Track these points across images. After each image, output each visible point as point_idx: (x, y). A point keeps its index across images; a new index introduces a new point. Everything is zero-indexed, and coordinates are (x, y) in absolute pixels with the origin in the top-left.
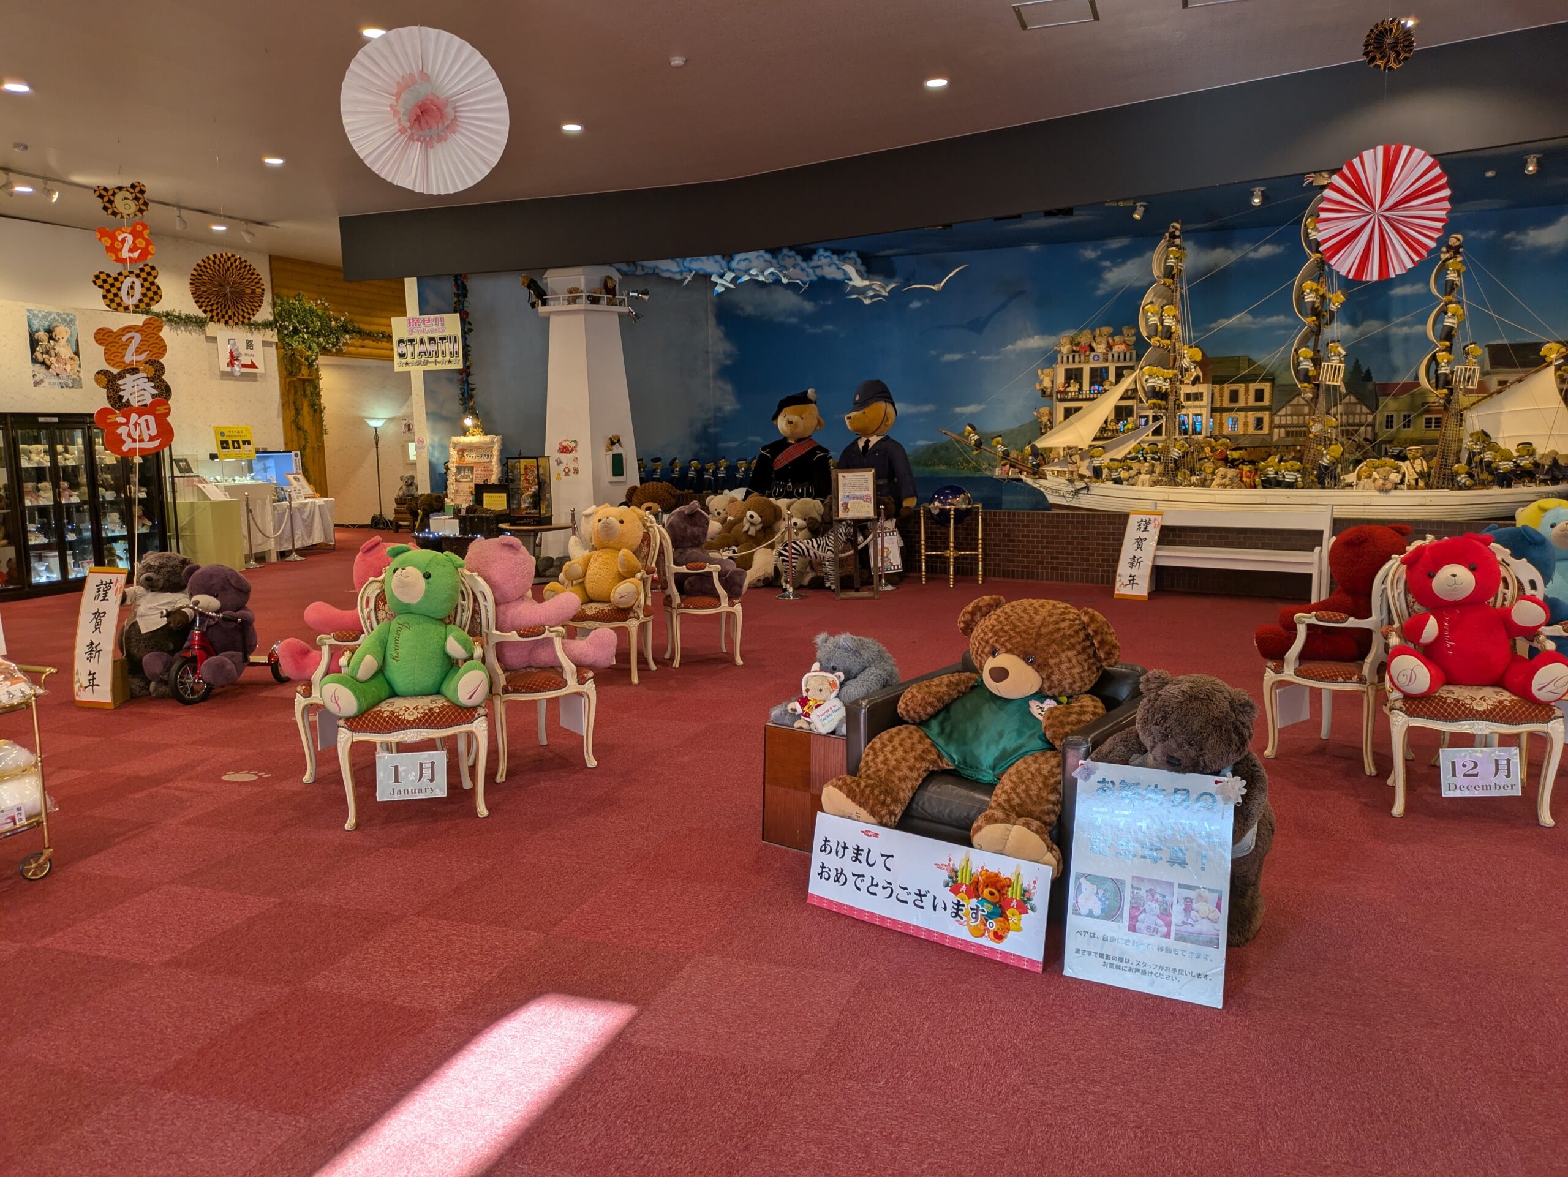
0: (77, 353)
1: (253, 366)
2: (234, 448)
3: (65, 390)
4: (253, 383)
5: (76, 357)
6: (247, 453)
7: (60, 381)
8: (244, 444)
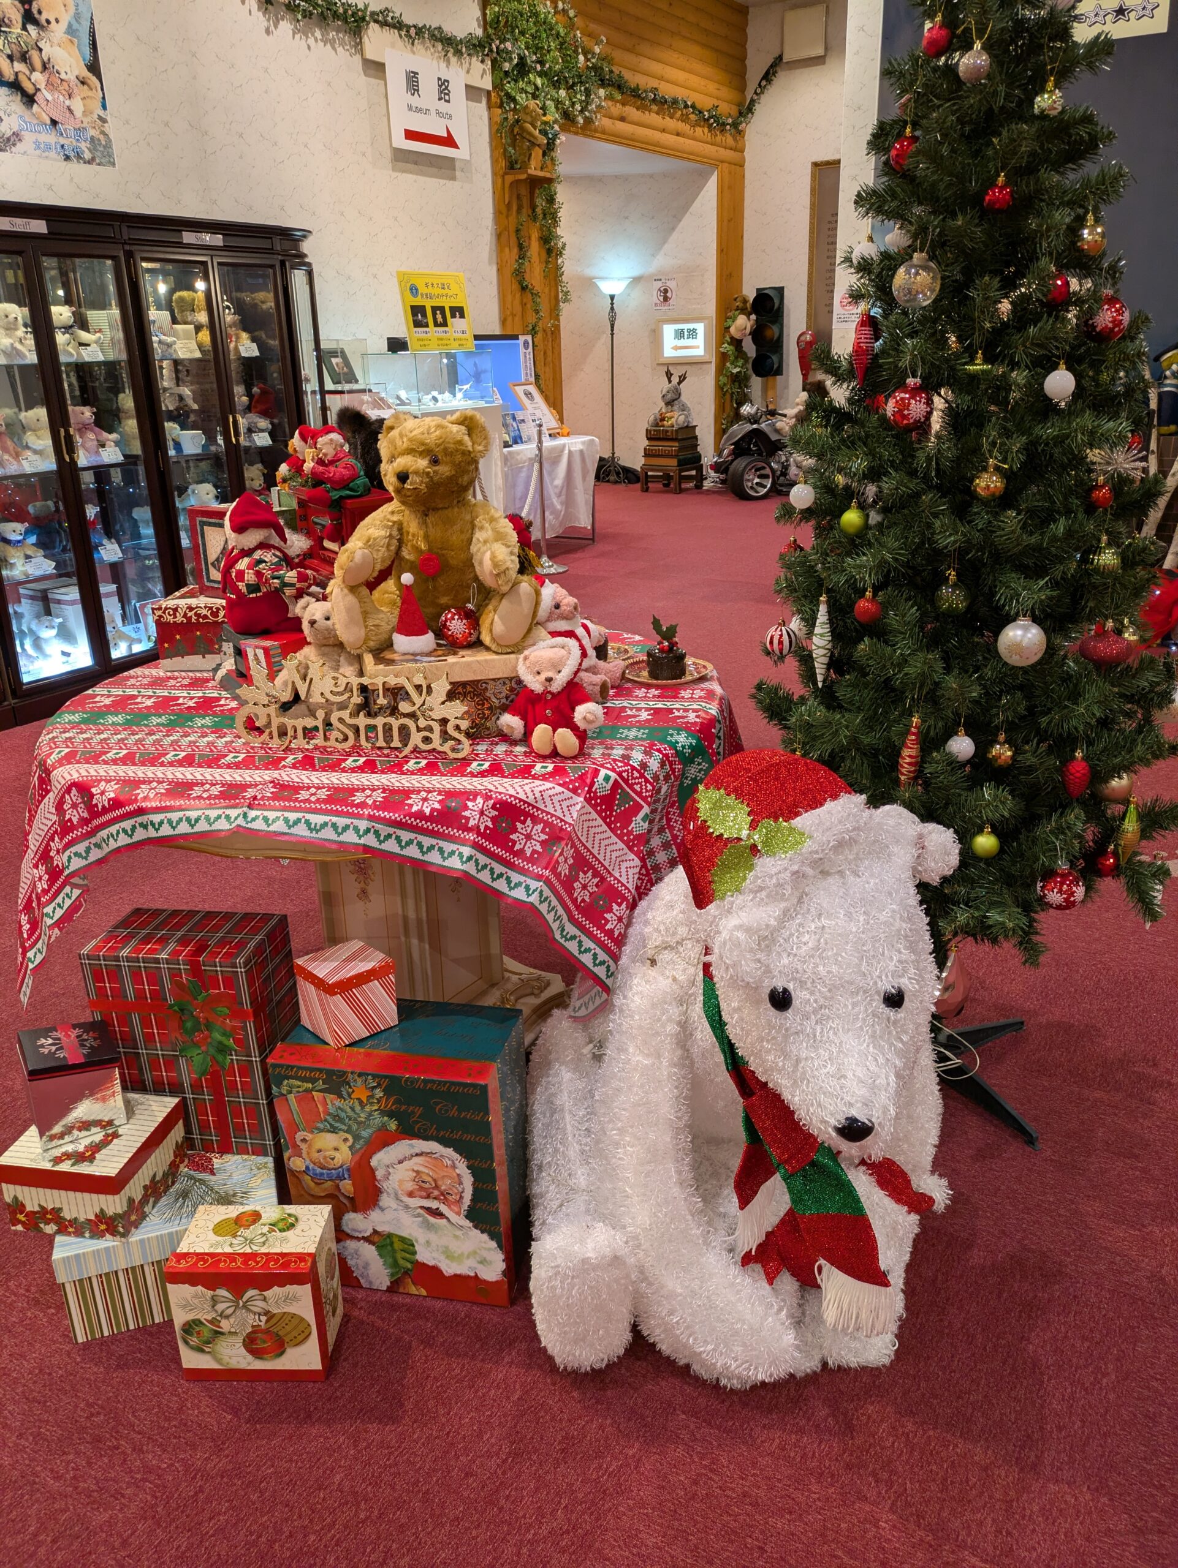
0: (94, 67)
1: (449, 141)
2: (436, 325)
3: (75, 167)
4: (449, 183)
5: (94, 80)
6: (461, 335)
7: (62, 141)
8: (453, 316)
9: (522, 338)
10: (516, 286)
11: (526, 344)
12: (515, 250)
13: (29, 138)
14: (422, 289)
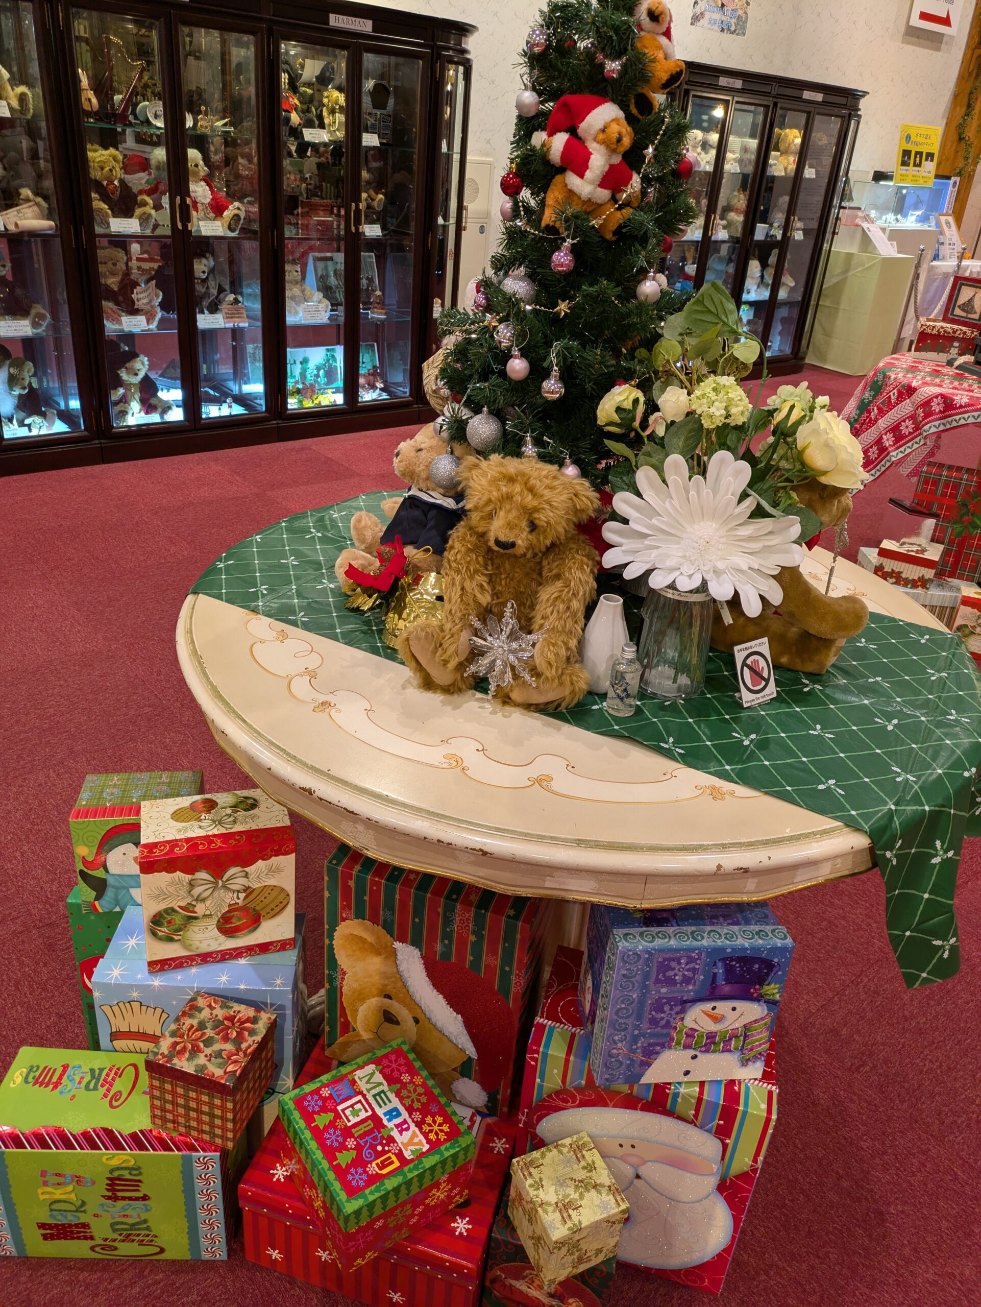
1: (946, 21)
2: (915, 165)
3: (726, 36)
4: (935, 53)
6: (927, 174)
7: (724, 18)
8: (926, 160)
9: (953, 179)
10: (956, 137)
11: (955, 183)
12: (964, 109)
13: (708, 15)
14: (913, 138)
